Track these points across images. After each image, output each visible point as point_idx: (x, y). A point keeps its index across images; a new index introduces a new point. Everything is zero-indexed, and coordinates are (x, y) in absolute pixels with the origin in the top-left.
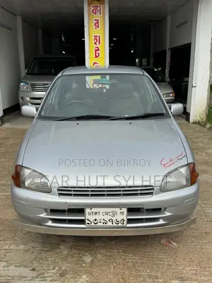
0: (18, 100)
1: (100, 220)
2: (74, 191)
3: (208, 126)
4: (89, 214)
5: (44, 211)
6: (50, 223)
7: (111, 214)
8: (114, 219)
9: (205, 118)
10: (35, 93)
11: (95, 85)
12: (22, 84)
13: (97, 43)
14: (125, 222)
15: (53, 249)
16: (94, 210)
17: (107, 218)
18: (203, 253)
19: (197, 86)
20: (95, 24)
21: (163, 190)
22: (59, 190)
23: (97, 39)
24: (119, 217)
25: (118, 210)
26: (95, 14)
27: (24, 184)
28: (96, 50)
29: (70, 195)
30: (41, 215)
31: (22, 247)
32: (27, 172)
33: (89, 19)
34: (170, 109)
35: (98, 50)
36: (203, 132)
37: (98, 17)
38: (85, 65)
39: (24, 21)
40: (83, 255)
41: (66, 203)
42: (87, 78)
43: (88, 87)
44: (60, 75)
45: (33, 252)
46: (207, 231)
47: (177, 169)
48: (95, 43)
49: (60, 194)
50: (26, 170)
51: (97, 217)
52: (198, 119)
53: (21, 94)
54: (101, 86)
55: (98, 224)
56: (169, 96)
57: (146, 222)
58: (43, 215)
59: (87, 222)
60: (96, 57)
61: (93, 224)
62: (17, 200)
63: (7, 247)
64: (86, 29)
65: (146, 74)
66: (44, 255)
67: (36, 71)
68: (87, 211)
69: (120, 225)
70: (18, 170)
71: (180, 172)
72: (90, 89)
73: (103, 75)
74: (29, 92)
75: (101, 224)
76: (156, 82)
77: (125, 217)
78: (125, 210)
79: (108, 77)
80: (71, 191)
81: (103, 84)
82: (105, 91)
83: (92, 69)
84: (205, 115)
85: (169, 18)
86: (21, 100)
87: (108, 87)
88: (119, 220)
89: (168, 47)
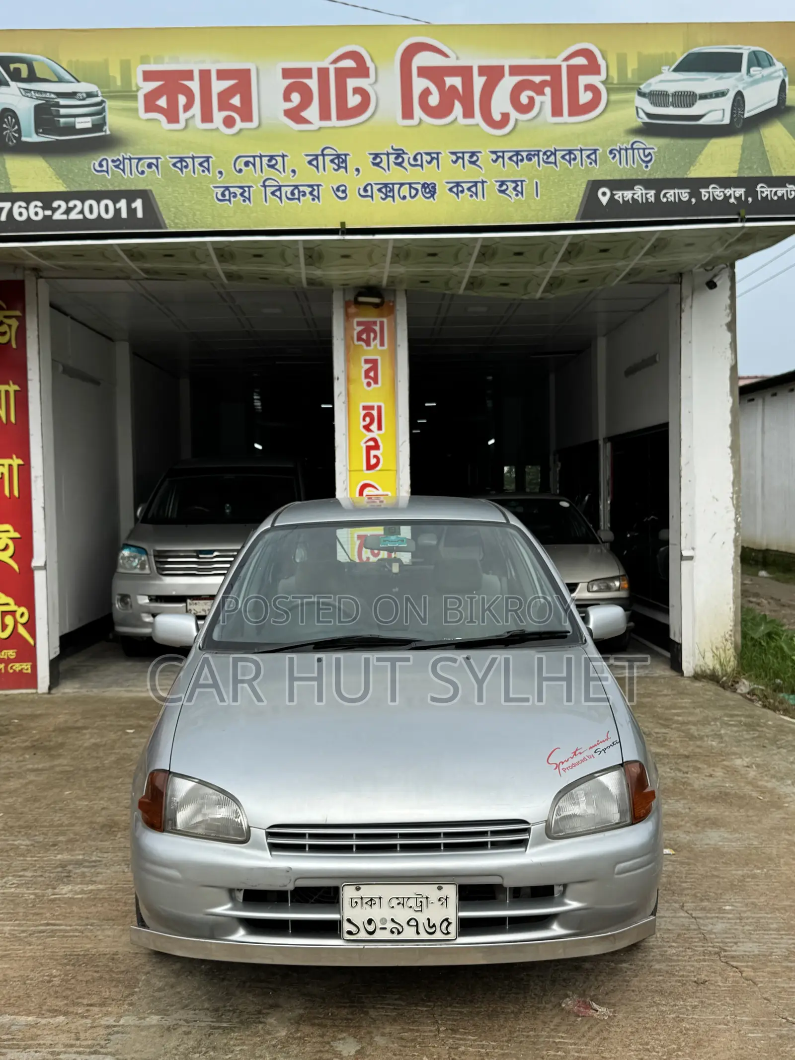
0: (110, 605)
1: (383, 921)
2: (312, 836)
3: (744, 686)
4: (354, 903)
5: (225, 895)
6: (240, 935)
7: (412, 903)
8: (422, 918)
9: (733, 663)
10: (169, 580)
11: (366, 554)
12: (126, 553)
13: (374, 427)
14: (453, 929)
15: (245, 1024)
16: (368, 891)
17: (403, 915)
18: (684, 1032)
19: (698, 554)
20: (367, 372)
21: (553, 832)
22: (270, 835)
23: (373, 417)
24: (436, 913)
25: (430, 891)
26: (368, 344)
27: (174, 822)
28: (369, 449)
29: (300, 848)
30: (219, 910)
31: (154, 1019)
32: (182, 788)
33: (348, 360)
34: (586, 619)
35: (377, 447)
36: (725, 707)
37: (375, 350)
38: (333, 495)
39: (136, 354)
40: (335, 1039)
41: (289, 870)
42: (341, 533)
43: (341, 557)
44: (266, 525)
45: (187, 1033)
46: (703, 977)
47: (591, 776)
48: (367, 428)
49: (273, 847)
50: (178, 781)
51: (375, 913)
52: (710, 663)
53: (120, 586)
54: (384, 555)
55: (378, 935)
56: (609, 589)
57: (513, 930)
58: (224, 909)
59: (347, 927)
60: (370, 467)
61: (363, 935)
62: (148, 866)
63: (111, 1021)
64: (339, 388)
65: (514, 521)
66: (220, 1040)
67: (171, 510)
68: (348, 893)
69: (438, 935)
70: (159, 782)
71: (601, 783)
72: (352, 564)
73: (392, 526)
74: (148, 577)
75: (386, 935)
76: (542, 542)
77: (452, 912)
78: (451, 891)
79: (406, 532)
80: (302, 836)
81: (390, 550)
82: (395, 568)
83: (357, 509)
84: (731, 652)
85: (602, 345)
86: (118, 605)
87: (406, 558)
88: (436, 920)
89: (602, 432)
